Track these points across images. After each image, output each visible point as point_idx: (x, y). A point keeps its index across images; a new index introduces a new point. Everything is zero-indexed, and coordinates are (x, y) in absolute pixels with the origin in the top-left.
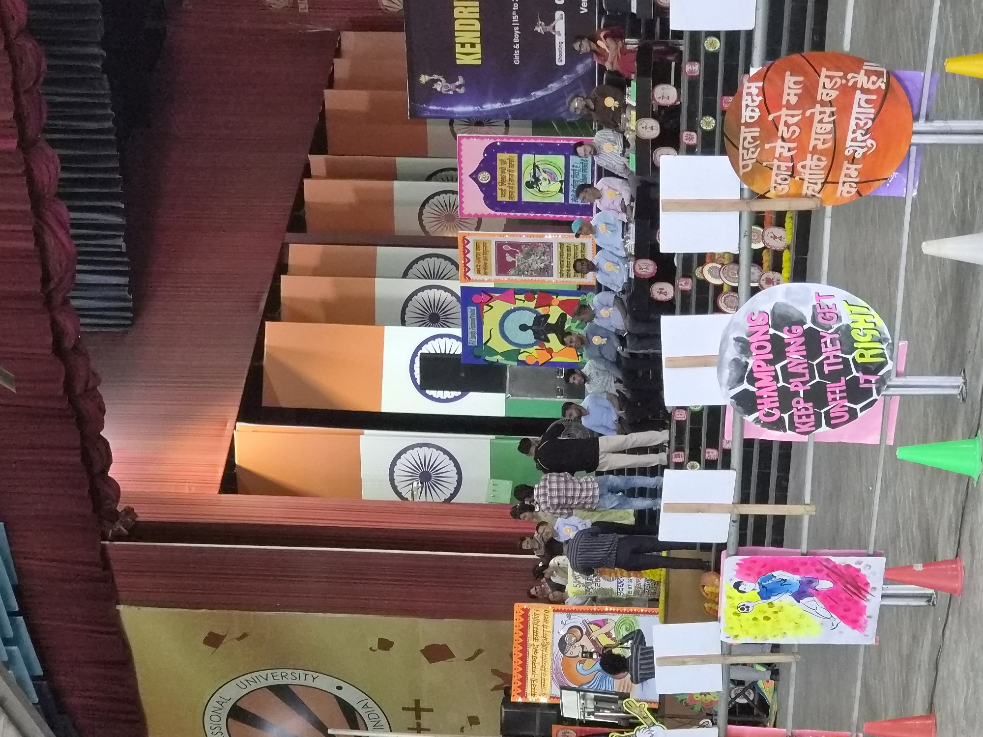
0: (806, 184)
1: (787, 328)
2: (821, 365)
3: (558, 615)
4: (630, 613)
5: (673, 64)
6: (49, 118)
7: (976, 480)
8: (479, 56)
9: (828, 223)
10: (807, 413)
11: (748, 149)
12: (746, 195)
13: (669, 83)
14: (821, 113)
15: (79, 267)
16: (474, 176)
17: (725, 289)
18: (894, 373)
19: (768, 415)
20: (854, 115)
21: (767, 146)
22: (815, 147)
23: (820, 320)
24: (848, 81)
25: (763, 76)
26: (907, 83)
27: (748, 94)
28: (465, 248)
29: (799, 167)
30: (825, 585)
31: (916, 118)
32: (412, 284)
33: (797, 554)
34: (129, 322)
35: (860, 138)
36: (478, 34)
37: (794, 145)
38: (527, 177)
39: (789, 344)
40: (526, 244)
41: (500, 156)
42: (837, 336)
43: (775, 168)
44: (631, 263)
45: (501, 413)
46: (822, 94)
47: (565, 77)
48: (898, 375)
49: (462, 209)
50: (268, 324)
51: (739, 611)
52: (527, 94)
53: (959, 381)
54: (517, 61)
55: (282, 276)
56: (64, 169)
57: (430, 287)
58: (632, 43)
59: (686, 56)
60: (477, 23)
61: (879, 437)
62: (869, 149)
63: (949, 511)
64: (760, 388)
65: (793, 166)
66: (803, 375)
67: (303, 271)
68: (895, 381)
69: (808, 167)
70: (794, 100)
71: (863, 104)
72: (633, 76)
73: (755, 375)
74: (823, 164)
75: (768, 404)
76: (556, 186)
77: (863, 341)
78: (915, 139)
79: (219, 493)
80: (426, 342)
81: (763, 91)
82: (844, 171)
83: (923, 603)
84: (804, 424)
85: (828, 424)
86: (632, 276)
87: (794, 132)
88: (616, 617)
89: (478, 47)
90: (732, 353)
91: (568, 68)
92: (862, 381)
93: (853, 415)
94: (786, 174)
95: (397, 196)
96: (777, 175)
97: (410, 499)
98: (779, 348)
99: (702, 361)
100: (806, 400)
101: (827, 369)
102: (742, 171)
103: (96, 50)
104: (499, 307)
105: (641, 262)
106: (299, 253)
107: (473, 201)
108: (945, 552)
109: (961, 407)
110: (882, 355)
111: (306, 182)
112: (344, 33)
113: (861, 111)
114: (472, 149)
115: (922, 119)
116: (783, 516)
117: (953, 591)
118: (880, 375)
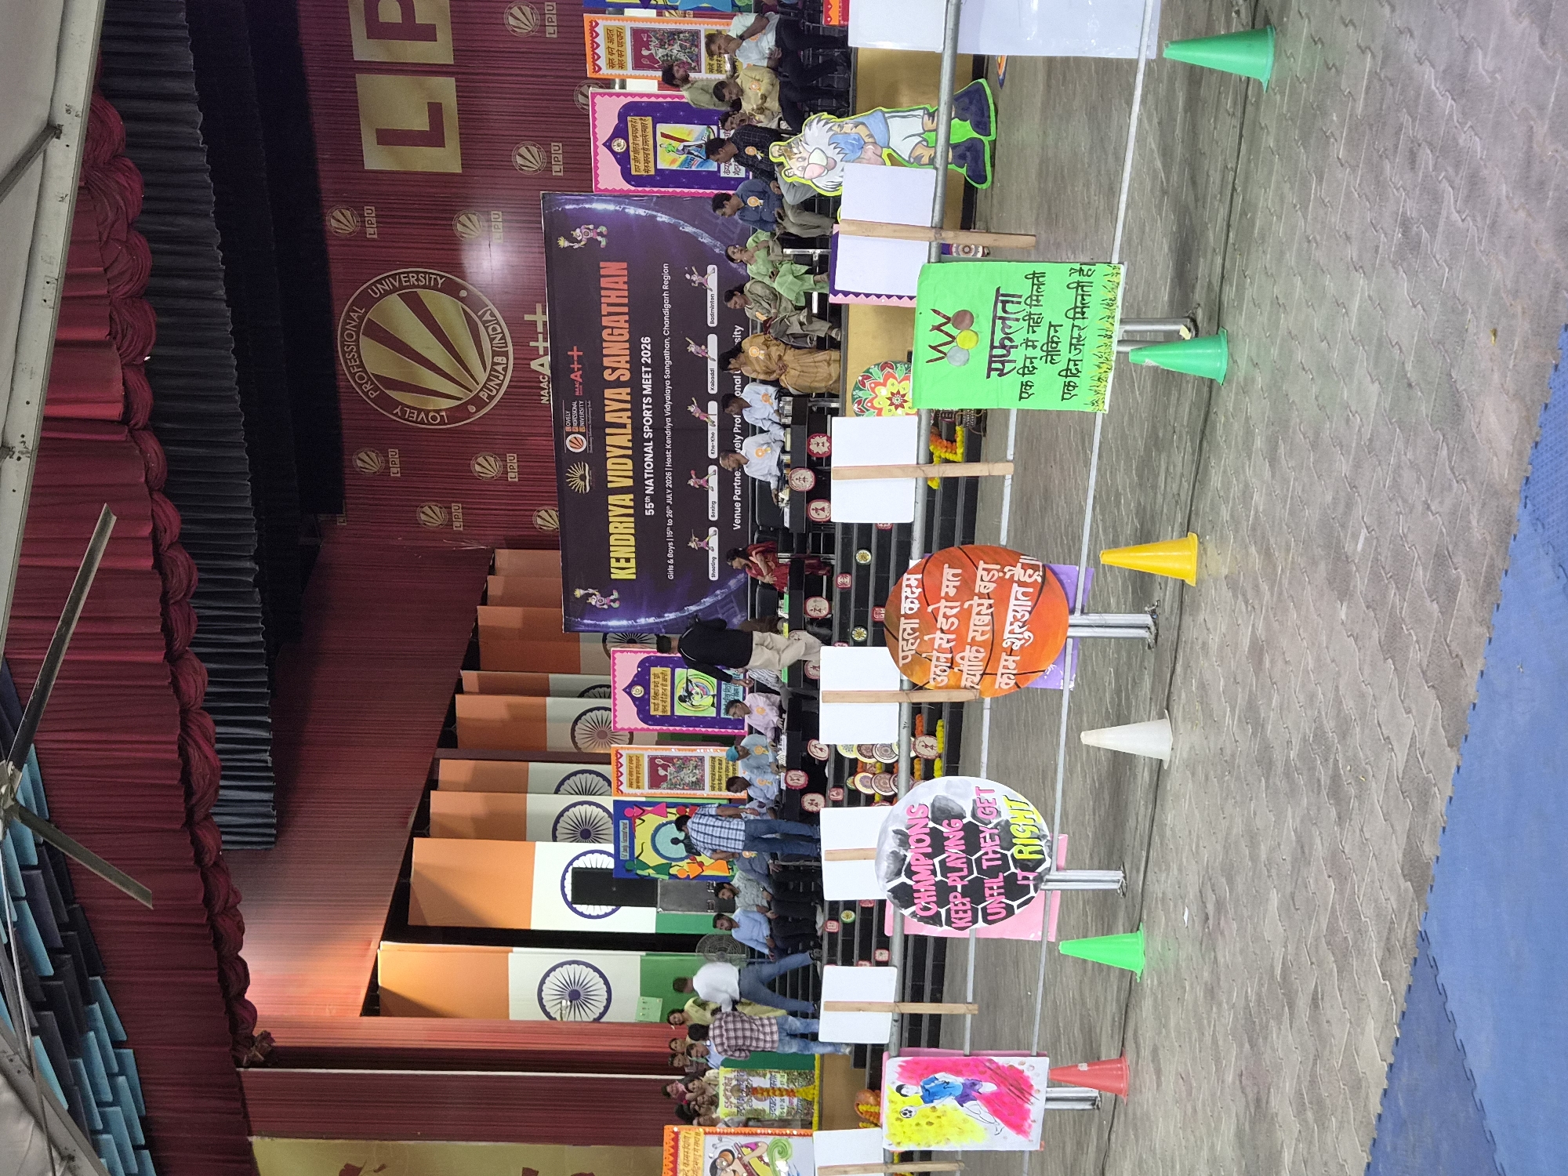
0: (965, 676)
1: (946, 821)
2: (979, 861)
3: (709, 1137)
4: (782, 1135)
5: (825, 578)
6: (197, 632)
7: (1139, 974)
8: (634, 571)
9: (987, 714)
10: (964, 908)
11: (907, 640)
12: (906, 686)
13: (821, 596)
14: (979, 605)
15: (222, 783)
16: (628, 690)
17: (877, 798)
18: (1054, 868)
19: (926, 909)
20: (1011, 607)
21: (926, 638)
22: (973, 638)
23: (980, 815)
24: (1005, 573)
25: (922, 569)
26: (1062, 577)
27: (907, 586)
28: (618, 762)
29: (957, 658)
30: (988, 1087)
31: (1072, 611)
32: (564, 800)
33: (959, 1055)
34: (273, 839)
35: (1017, 630)
36: (633, 549)
37: (953, 636)
38: (680, 691)
39: (948, 838)
40: (679, 758)
41: (654, 670)
42: (996, 831)
43: (934, 659)
44: (783, 775)
45: (651, 929)
46: (980, 587)
47: (718, 592)
48: (1058, 869)
49: (615, 722)
50: (416, 840)
51: (901, 1116)
52: (680, 609)
53: (1119, 875)
54: (671, 576)
55: (432, 792)
56: (211, 683)
57: (582, 803)
58: (784, 558)
59: (838, 569)
60: (632, 538)
61: (1040, 933)
62: (1027, 641)
63: (1112, 1008)
64: (917, 882)
65: (952, 658)
66: (961, 870)
67: (454, 787)
68: (1054, 875)
69: (966, 659)
70: (952, 592)
71: (1020, 596)
72: (785, 589)
73: (913, 868)
74: (981, 656)
75: (926, 896)
76: (709, 700)
77: (1021, 834)
78: (1071, 632)
79: (361, 1015)
80: (577, 858)
81: (922, 584)
82: (1003, 663)
83: (1087, 1106)
84: (961, 919)
85: (985, 920)
86: (783, 787)
87: (953, 624)
88: (769, 1140)
89: (633, 561)
90: (891, 844)
91: (721, 583)
92: (1020, 878)
93: (1010, 911)
94: (944, 665)
95: (550, 713)
96: (936, 667)
97: (559, 1018)
98: (938, 842)
99: (862, 854)
100: (963, 896)
101: (985, 865)
102: (901, 662)
103: (249, 564)
104: (651, 820)
105: (792, 773)
106: (450, 769)
107: (626, 715)
108: (1108, 1051)
109: (1122, 901)
110: (1041, 852)
111: (458, 697)
112: (498, 551)
113: (1019, 604)
114: (626, 662)
115: (1078, 613)
116: (940, 1016)
117: (1117, 1093)
118: (1039, 870)
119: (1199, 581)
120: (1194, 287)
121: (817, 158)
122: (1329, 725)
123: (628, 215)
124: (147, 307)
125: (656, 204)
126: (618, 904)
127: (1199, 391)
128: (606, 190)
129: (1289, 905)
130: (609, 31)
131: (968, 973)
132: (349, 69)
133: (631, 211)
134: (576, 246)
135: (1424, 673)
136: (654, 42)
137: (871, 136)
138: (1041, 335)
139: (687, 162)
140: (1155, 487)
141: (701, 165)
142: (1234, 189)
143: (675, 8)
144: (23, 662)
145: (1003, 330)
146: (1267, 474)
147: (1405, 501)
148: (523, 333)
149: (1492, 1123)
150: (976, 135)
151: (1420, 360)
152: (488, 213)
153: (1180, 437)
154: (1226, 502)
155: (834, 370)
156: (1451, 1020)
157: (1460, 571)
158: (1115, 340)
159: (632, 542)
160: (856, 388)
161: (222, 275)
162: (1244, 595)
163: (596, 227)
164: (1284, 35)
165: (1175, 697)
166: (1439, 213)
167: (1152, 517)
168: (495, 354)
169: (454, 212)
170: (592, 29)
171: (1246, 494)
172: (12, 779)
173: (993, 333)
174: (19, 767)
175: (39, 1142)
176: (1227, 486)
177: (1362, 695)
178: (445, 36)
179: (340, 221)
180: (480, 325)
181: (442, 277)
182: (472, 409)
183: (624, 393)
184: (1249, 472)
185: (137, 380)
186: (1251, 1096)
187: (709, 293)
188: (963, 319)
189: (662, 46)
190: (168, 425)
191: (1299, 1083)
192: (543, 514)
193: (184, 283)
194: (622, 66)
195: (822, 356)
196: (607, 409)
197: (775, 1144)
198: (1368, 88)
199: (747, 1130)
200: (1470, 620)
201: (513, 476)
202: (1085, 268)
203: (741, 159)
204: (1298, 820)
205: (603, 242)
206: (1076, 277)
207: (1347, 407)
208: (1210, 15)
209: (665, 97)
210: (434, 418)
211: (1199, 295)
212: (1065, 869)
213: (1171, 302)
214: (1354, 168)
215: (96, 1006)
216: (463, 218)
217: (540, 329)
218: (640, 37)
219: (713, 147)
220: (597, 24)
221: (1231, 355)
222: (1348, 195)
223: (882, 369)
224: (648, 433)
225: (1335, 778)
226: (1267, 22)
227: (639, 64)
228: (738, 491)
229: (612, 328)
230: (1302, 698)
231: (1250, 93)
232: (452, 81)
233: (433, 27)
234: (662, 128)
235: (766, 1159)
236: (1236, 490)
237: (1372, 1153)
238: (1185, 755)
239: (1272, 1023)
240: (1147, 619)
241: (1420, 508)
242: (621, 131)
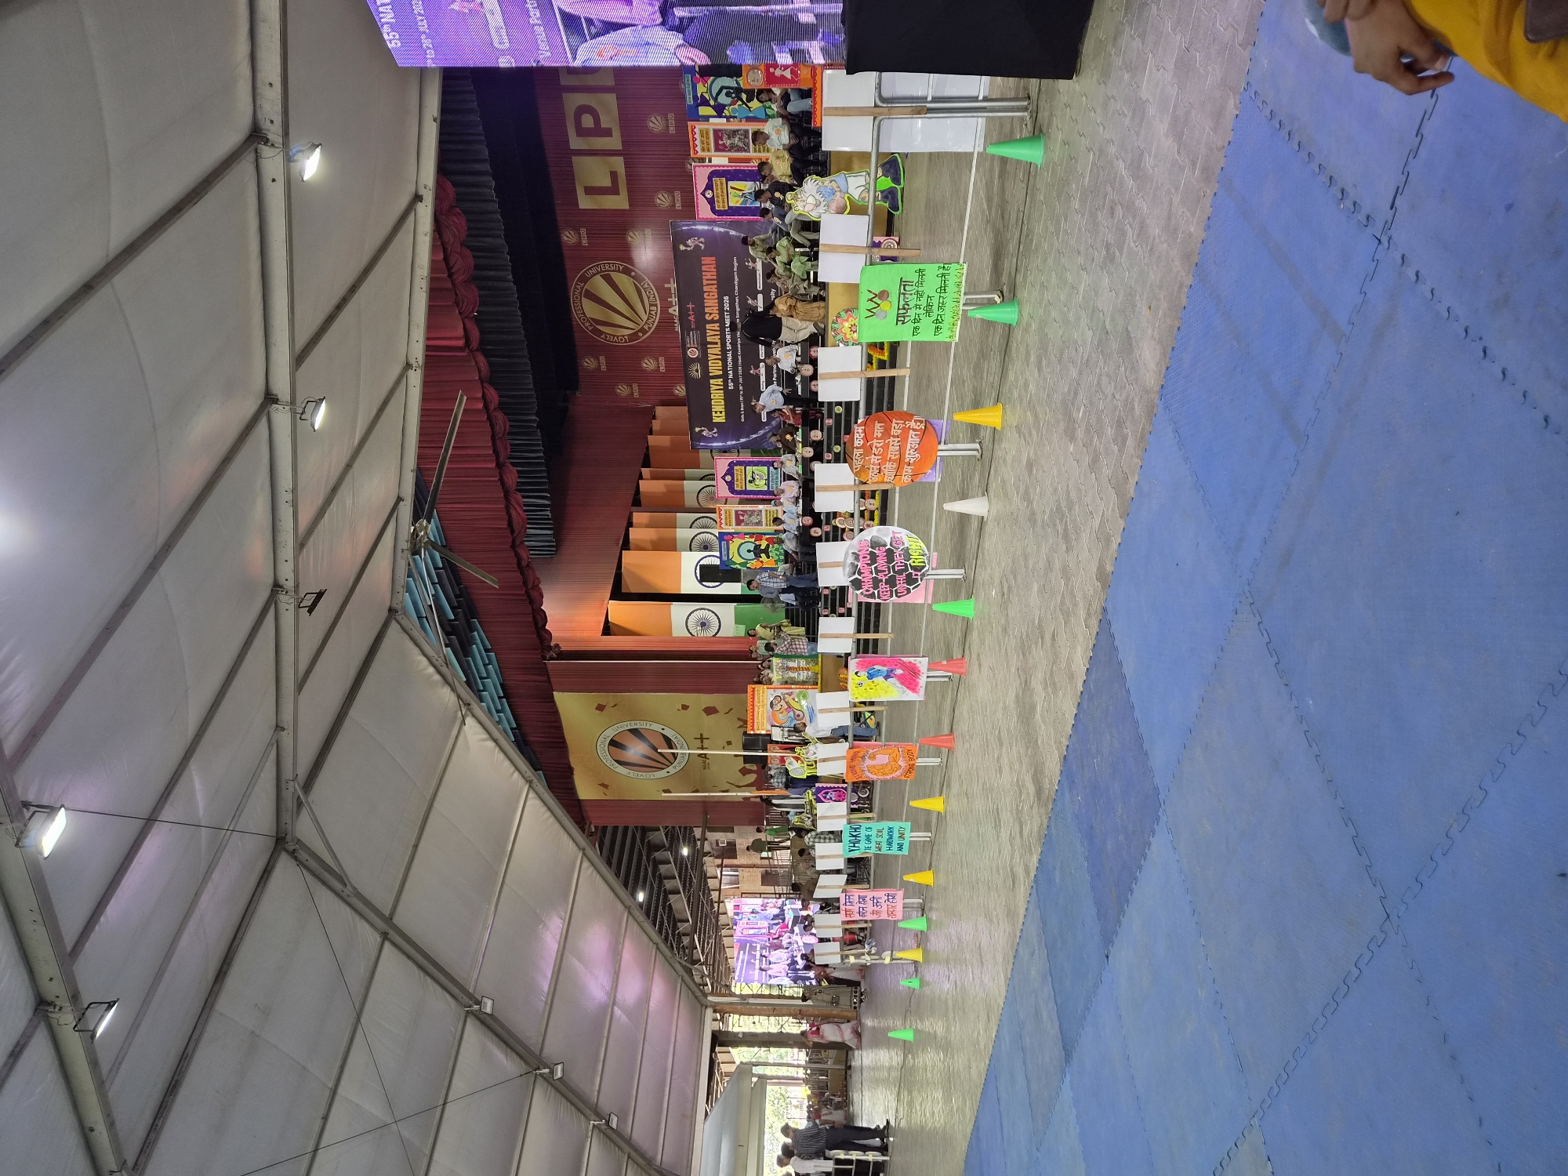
0: (886, 477)
1: (878, 548)
2: (893, 567)
3: (769, 690)
4: (804, 689)
5: (819, 420)
6: (511, 452)
7: (971, 620)
8: (724, 418)
9: (897, 495)
10: (886, 590)
11: (857, 460)
12: (857, 482)
13: (818, 429)
14: (893, 441)
15: (528, 526)
16: (723, 478)
17: (847, 530)
18: (931, 569)
19: (868, 590)
20: (909, 442)
21: (867, 458)
22: (890, 458)
23: (894, 544)
24: (906, 425)
25: (865, 424)
26: (935, 426)
27: (857, 433)
28: (720, 513)
29: (882, 468)
30: (899, 672)
31: (940, 443)
32: (695, 531)
33: (886, 657)
34: (554, 553)
35: (912, 453)
36: (723, 407)
37: (880, 457)
38: (749, 478)
39: (878, 556)
40: (749, 511)
41: (735, 468)
42: (902, 552)
43: (871, 469)
44: (800, 519)
45: (739, 593)
46: (893, 432)
47: (767, 428)
48: (933, 569)
49: (717, 494)
50: (624, 552)
51: (857, 686)
52: (748, 437)
53: (962, 572)
54: (743, 420)
55: (630, 528)
56: (519, 477)
57: (703, 533)
59: (826, 416)
60: (723, 401)
61: (924, 600)
62: (917, 458)
63: (959, 634)
64: (863, 577)
65: (880, 468)
66: (885, 571)
67: (640, 526)
68: (930, 573)
69: (887, 468)
70: (880, 435)
71: (913, 436)
72: (800, 426)
73: (862, 571)
74: (894, 466)
75: (867, 585)
76: (763, 482)
77: (914, 555)
78: (939, 453)
79: (601, 635)
80: (702, 559)
81: (864, 431)
82: (905, 470)
83: (947, 679)
84: (885, 595)
85: (897, 595)
86: (801, 525)
87: (880, 451)
88: (798, 691)
89: (724, 413)
90: (850, 559)
92: (913, 575)
93: (909, 591)
94: (876, 472)
95: (686, 488)
96: (872, 472)
97: (696, 635)
98: (873, 558)
99: (837, 565)
100: (886, 584)
101: (897, 569)
102: (855, 471)
103: (534, 417)
104: (737, 541)
105: (805, 518)
106: (639, 517)
107: (723, 490)
108: (957, 655)
109: (964, 585)
110: (924, 562)
111: (640, 481)
112: (657, 407)
113: (913, 440)
114: (722, 464)
115: (942, 443)
116: (877, 639)
117: (961, 674)
118: (923, 571)
119: (1003, 428)
120: (1002, 274)
121: (811, 200)
122: (1063, 504)
123: (714, 232)
124: (473, 287)
125: (729, 225)
126: (722, 582)
127: (1004, 330)
128: (703, 218)
129: (1043, 590)
130: (701, 131)
131: (889, 618)
132: (566, 154)
133: (716, 229)
134: (689, 249)
135: (1109, 480)
136: (725, 136)
137: (838, 187)
138: (923, 302)
139: (745, 202)
140: (982, 378)
141: (751, 203)
142: (1023, 222)
143: (736, 117)
144: (427, 469)
145: (904, 299)
146: (1037, 375)
147: (1103, 393)
148: (664, 294)
149: (1133, 698)
150: (894, 185)
151: (1113, 319)
152: (644, 230)
153: (994, 352)
154: (1017, 388)
155: (822, 312)
156: (1116, 649)
157: (1128, 431)
158: (961, 304)
159: (723, 403)
160: (833, 322)
161: (510, 268)
162: (1024, 437)
163: (699, 239)
164: (1050, 139)
165: (990, 485)
166: (1124, 242)
167: (980, 394)
168: (651, 305)
169: (626, 230)
170: (693, 131)
171: (1026, 385)
172: (426, 528)
173: (899, 302)
174: (429, 522)
175: (453, 698)
176: (1017, 380)
177: (1079, 490)
178: (617, 134)
179: (568, 237)
180: (642, 290)
181: (622, 265)
182: (640, 334)
183: (716, 326)
184: (1028, 374)
185: (471, 325)
186: (1023, 680)
187: (758, 272)
188: (883, 295)
189: (729, 138)
190: (489, 347)
191: (1045, 674)
192: (678, 388)
193: (492, 273)
194: (709, 151)
195: (816, 304)
196: (708, 335)
197: (801, 692)
198: (1091, 171)
199: (787, 686)
200: (1132, 456)
201: (662, 369)
202: (946, 266)
203: (773, 200)
204: (1047, 550)
205: (703, 246)
206: (941, 271)
207: (1076, 342)
208: (1012, 126)
209: (731, 166)
210: (621, 340)
211: (1004, 279)
212: (936, 569)
213: (991, 281)
214: (1083, 215)
215: (476, 633)
216: (631, 234)
217: (673, 292)
218: (718, 134)
219: (758, 194)
220: (695, 127)
221: (1020, 312)
222: (1080, 229)
223: (846, 312)
224: (729, 347)
225: (1066, 530)
226: (1041, 131)
227: (717, 149)
228: (775, 375)
229: (709, 292)
230: (1051, 489)
231: (1031, 170)
232: (621, 159)
233: (611, 129)
234: (731, 183)
235: (796, 700)
236: (1021, 382)
237: (1077, 709)
238: (994, 514)
239: (1033, 646)
240: (977, 446)
241: (1110, 396)
242: (709, 187)
